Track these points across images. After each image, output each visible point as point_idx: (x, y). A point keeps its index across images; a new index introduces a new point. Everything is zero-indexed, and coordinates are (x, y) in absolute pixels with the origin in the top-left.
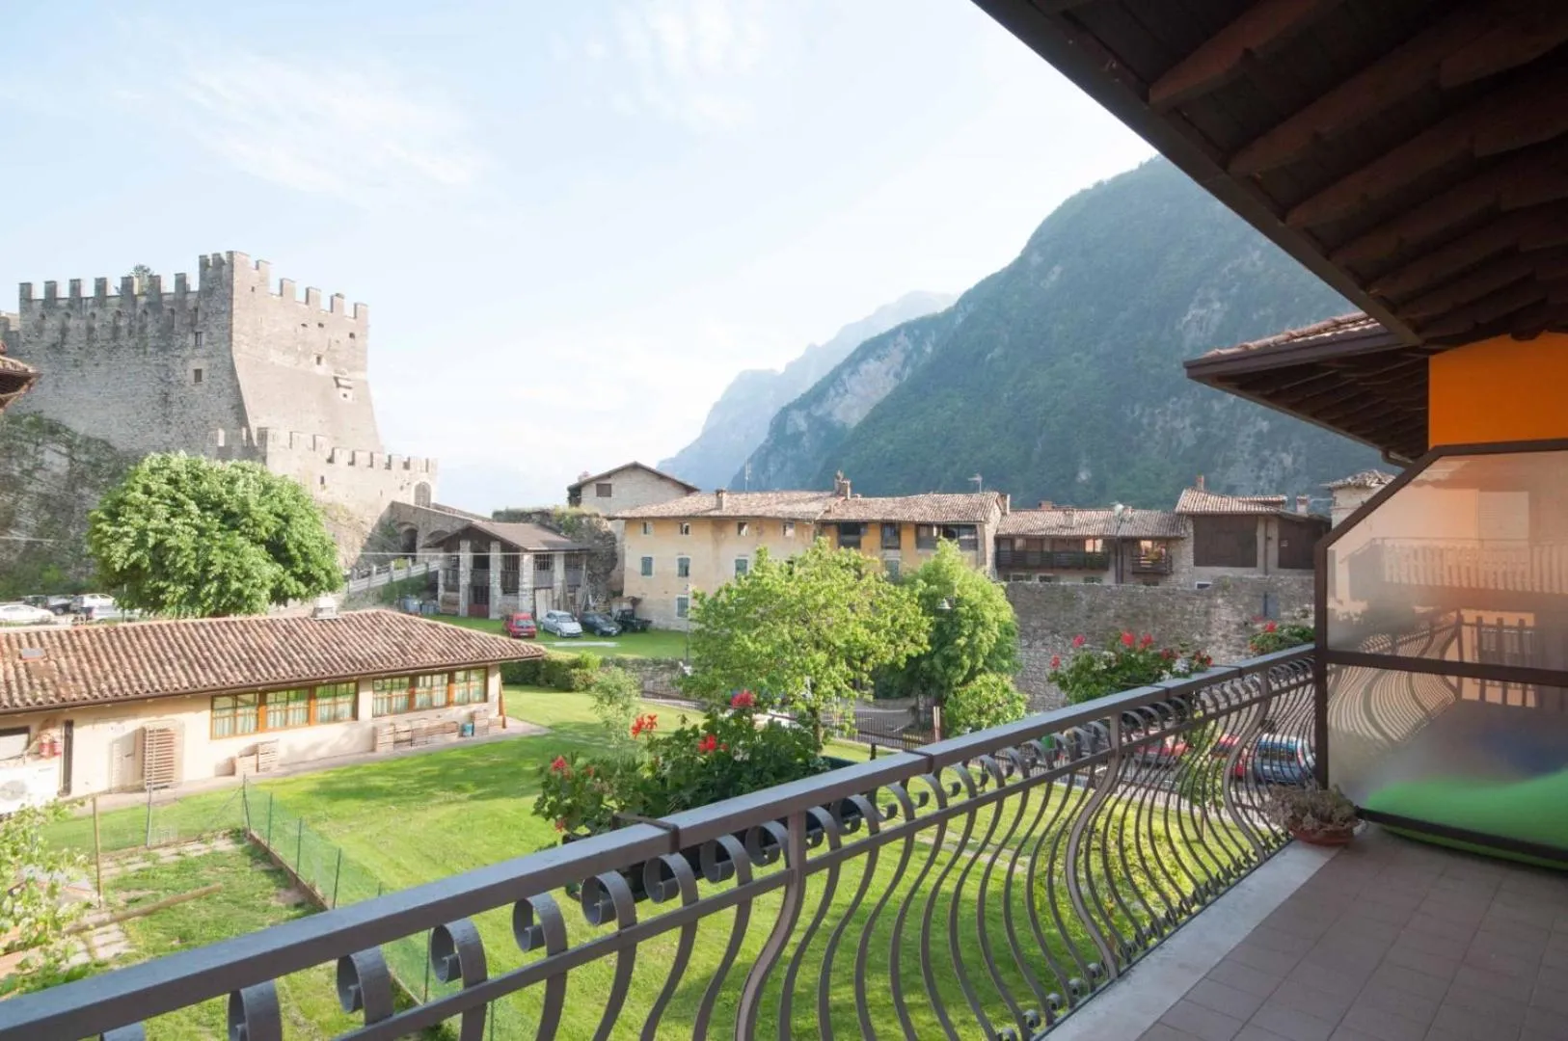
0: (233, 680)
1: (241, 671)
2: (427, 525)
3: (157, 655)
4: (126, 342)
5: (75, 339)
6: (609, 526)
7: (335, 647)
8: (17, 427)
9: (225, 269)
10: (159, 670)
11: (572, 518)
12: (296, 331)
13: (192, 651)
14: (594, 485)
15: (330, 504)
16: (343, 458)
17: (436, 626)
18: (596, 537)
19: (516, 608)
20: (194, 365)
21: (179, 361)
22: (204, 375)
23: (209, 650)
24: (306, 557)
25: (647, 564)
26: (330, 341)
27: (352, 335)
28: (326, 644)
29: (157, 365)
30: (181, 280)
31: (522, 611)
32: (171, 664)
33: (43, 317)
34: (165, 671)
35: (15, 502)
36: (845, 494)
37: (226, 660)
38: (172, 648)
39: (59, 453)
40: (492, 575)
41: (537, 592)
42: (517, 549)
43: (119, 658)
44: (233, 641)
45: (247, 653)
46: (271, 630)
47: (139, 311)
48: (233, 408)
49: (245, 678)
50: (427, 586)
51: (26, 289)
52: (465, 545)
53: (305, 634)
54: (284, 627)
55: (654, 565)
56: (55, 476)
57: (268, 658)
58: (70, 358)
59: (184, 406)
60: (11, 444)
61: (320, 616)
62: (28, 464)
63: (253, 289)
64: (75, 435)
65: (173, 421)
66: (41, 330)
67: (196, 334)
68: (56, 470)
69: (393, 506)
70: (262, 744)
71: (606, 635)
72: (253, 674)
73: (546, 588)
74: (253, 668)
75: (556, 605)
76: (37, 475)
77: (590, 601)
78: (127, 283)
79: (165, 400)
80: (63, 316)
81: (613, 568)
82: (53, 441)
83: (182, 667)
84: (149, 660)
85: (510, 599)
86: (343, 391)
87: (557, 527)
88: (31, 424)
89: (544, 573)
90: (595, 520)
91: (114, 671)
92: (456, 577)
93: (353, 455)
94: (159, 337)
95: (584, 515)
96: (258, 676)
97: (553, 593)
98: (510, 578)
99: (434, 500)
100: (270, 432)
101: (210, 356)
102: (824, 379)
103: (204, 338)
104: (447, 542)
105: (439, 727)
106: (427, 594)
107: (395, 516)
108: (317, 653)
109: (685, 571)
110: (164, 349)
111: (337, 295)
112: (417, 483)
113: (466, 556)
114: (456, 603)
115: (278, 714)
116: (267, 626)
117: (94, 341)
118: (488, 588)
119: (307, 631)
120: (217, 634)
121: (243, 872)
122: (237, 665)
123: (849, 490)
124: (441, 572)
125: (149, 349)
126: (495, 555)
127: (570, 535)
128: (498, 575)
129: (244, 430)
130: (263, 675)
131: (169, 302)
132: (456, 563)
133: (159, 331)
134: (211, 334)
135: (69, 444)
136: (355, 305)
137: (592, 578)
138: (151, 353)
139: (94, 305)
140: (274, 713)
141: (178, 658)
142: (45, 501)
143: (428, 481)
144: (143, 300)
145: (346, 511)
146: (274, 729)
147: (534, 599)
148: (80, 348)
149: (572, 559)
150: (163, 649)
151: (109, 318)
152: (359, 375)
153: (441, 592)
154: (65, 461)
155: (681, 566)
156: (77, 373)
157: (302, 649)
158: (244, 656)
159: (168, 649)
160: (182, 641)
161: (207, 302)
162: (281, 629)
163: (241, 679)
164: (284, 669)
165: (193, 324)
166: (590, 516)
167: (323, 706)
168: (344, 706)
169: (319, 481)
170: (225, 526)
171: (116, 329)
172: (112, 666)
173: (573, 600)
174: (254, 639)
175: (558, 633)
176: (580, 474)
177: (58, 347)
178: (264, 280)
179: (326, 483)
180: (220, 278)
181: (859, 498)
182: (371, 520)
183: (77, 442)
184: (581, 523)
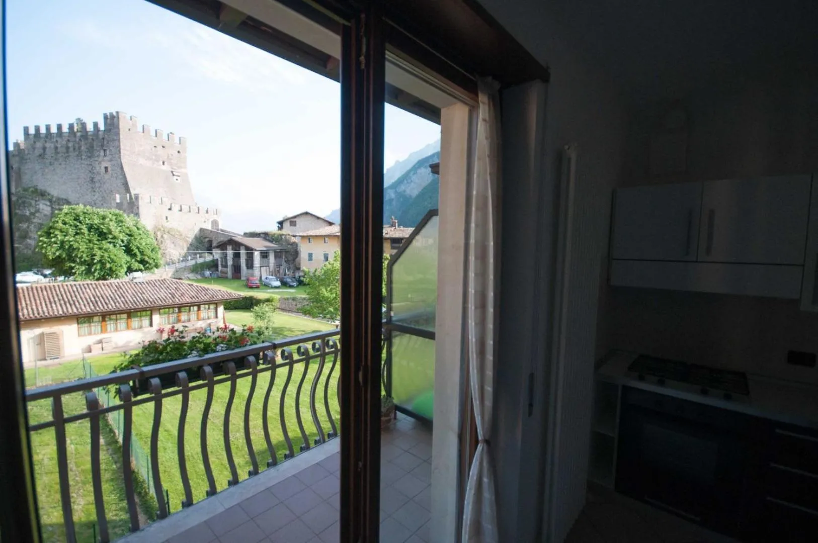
0: (85, 311)
1: (89, 306)
2: (217, 239)
3: (49, 299)
4: (73, 154)
5: (49, 153)
6: (293, 240)
7: (140, 295)
8: (27, 193)
9: (115, 120)
10: (49, 306)
11: (278, 236)
12: (152, 150)
13: (67, 297)
14: (288, 221)
15: (171, 229)
16: (176, 208)
17: (192, 285)
18: (289, 244)
19: (252, 275)
20: (104, 164)
21: (97, 163)
22: (109, 169)
23: (76, 297)
24: (142, 253)
25: (310, 255)
26: (168, 154)
27: (179, 152)
28: (135, 294)
29: (87, 164)
30: (96, 125)
31: (255, 277)
32: (55, 303)
33: (35, 142)
34: (52, 307)
35: (28, 227)
36: (395, 226)
37: (83, 301)
38: (57, 295)
39: (46, 205)
40: (241, 261)
41: (262, 268)
42: (252, 249)
43: (30, 301)
44: (89, 292)
45: (94, 298)
46: (109, 287)
47: (77, 140)
48: (123, 184)
49: (91, 309)
50: (213, 265)
51: (26, 129)
52: (229, 248)
53: (126, 289)
54: (116, 286)
55: (313, 256)
56: (45, 215)
57: (104, 300)
58: (48, 161)
59: (101, 184)
60: (25, 201)
61: (135, 281)
62: (33, 210)
63: (129, 130)
64: (53, 196)
65: (96, 191)
66: (34, 149)
67: (104, 150)
68: (46, 213)
69: (202, 230)
70: (104, 338)
71: (291, 287)
72: (95, 308)
73: (266, 266)
74: (96, 305)
75: (271, 273)
76: (37, 215)
77: (287, 272)
78: (71, 127)
79: (92, 180)
80: (44, 142)
81: (296, 258)
82: (43, 199)
83: (61, 305)
84: (45, 302)
85: (250, 271)
86: (175, 178)
87: (272, 240)
88: (32, 192)
89: (265, 260)
90: (288, 237)
91: (27, 307)
92: (226, 262)
93: (181, 207)
94: (87, 152)
95: (283, 235)
96: (98, 309)
97: (269, 268)
98: (250, 261)
99: (220, 227)
100: (140, 196)
101: (111, 161)
102: (402, 176)
103: (108, 152)
104: (222, 246)
105: (193, 329)
106: (213, 269)
107: (202, 234)
108: (129, 297)
109: (326, 259)
110: (90, 157)
111: (171, 133)
112: (212, 219)
113: (230, 252)
114: (226, 273)
115: (112, 325)
116: (108, 285)
117: (58, 153)
118: (240, 266)
119: (127, 288)
120: (81, 289)
121: (76, 398)
122: (88, 303)
123: (397, 225)
124: (219, 259)
125: (83, 157)
126: (243, 252)
127: (277, 243)
128: (244, 261)
129: (128, 195)
130: (100, 308)
131: (91, 135)
132: (226, 256)
133: (87, 148)
134: (111, 150)
135: (50, 201)
136: (180, 138)
137: (287, 262)
138: (85, 159)
139: (57, 137)
140: (110, 325)
141: (59, 300)
142: (40, 226)
143: (217, 219)
144: (79, 134)
145: (179, 232)
146: (111, 332)
147: (261, 271)
148: (52, 157)
149: (278, 254)
150: (53, 296)
151: (64, 142)
152: (183, 170)
153: (220, 268)
154: (49, 209)
155: (325, 257)
156: (51, 168)
157: (122, 295)
158: (93, 299)
159: (56, 297)
160: (63, 293)
161: (108, 135)
162: (114, 286)
163: (89, 310)
164: (111, 305)
165: (102, 146)
166: (286, 235)
167: (135, 322)
168: (146, 322)
169: (165, 218)
170: (100, 239)
171: (68, 148)
172: (26, 304)
173: (279, 272)
174: (99, 292)
175: (270, 286)
176: (284, 216)
177: (42, 156)
178: (134, 125)
179: (168, 219)
180: (114, 124)
181: (402, 228)
182: (191, 237)
183: (54, 199)
184: (282, 238)
